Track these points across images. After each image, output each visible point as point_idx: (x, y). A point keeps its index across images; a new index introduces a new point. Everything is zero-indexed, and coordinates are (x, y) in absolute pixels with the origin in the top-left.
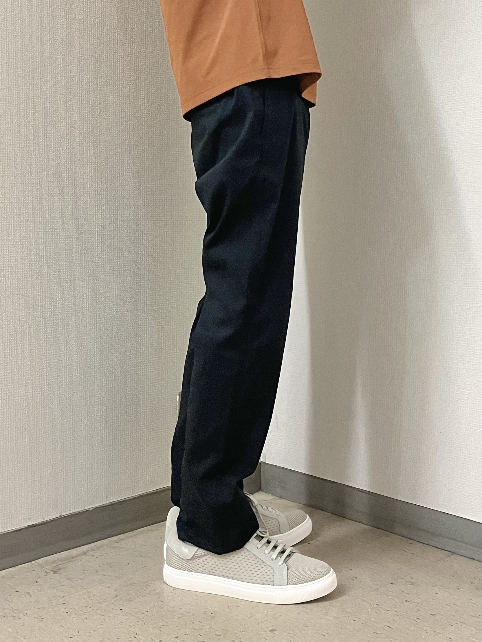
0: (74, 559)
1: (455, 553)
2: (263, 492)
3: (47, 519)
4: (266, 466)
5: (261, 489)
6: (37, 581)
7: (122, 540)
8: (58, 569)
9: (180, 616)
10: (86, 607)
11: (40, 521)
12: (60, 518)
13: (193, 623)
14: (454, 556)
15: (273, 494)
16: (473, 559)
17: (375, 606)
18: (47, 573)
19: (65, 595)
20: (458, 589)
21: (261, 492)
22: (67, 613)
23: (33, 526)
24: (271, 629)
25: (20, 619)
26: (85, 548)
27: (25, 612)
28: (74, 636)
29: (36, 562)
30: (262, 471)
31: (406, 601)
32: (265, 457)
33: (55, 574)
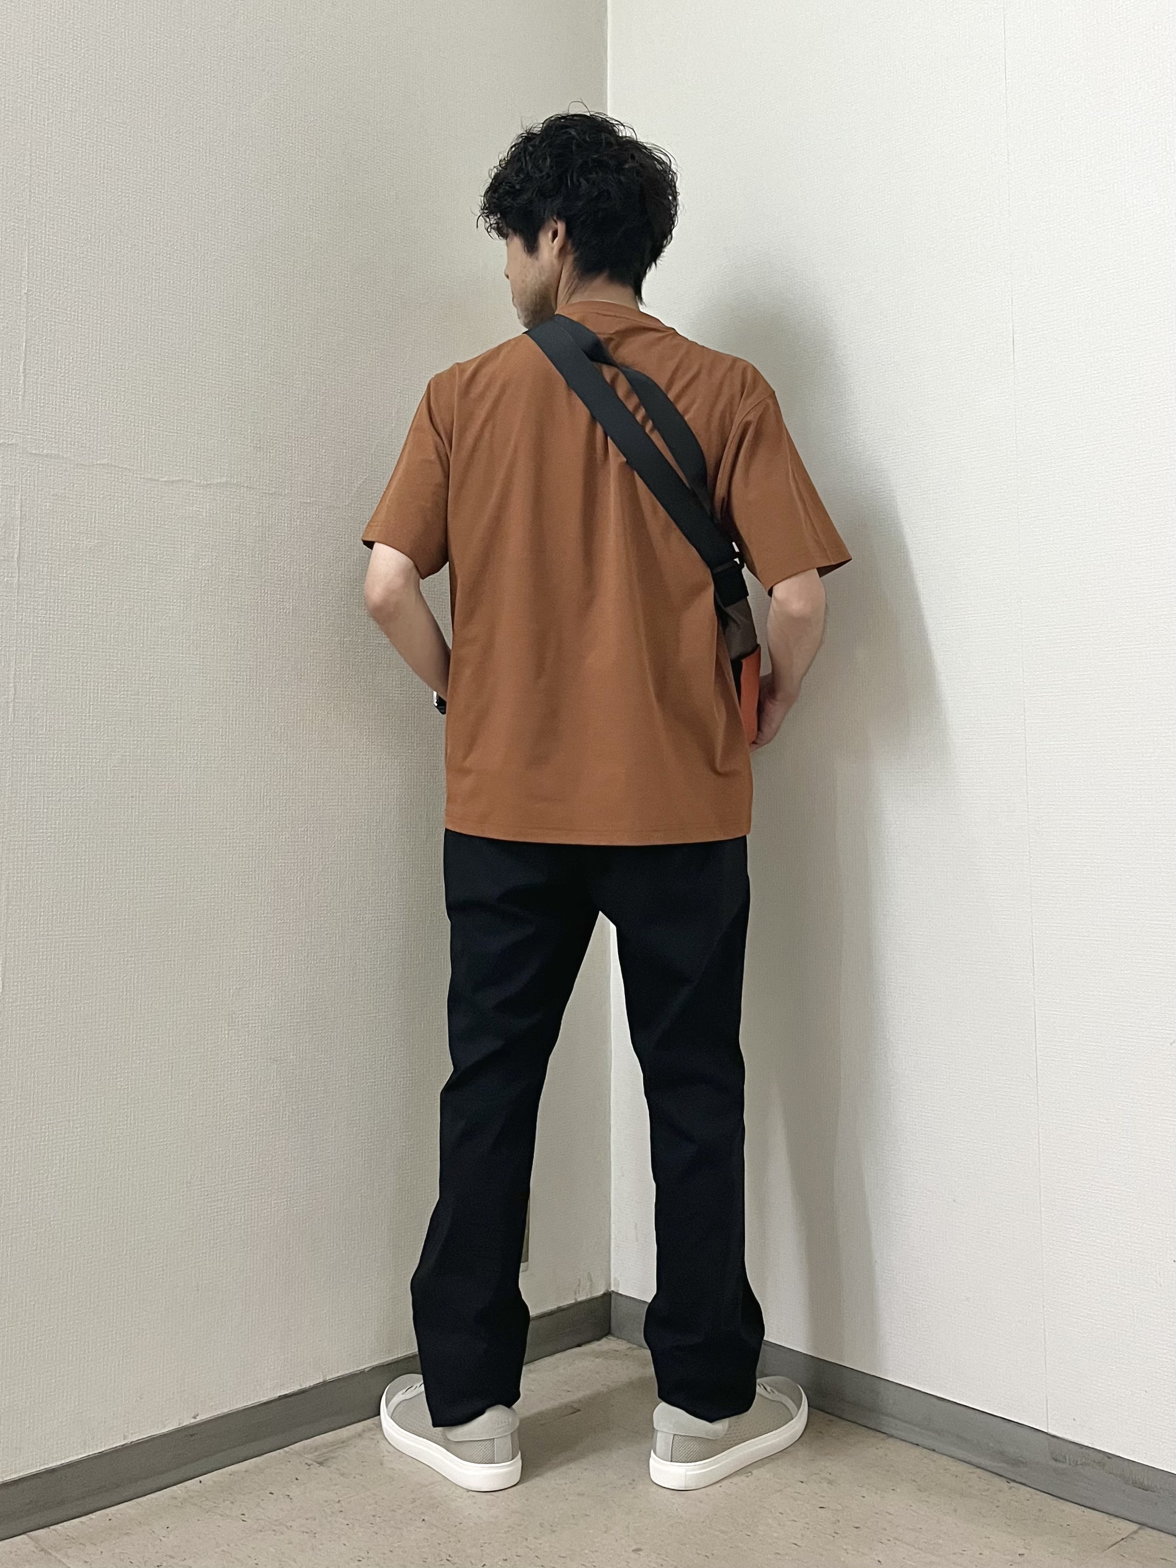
0: (344, 1444)
1: (892, 1436)
2: (614, 1336)
3: (307, 1384)
4: (620, 1298)
5: (611, 1332)
6: (298, 1478)
8: (324, 1460)
10: (374, 1516)
11: (296, 1388)
12: (325, 1384)
13: (527, 1539)
14: (891, 1440)
15: (629, 1341)
16: (918, 1445)
17: (778, 1514)
18: (309, 1465)
19: (340, 1499)
20: (893, 1490)
21: (610, 1337)
22: (348, 1525)
23: (286, 1396)
24: (634, 1547)
25: (282, 1533)
26: (359, 1426)
27: (289, 1524)
28: (363, 1558)
29: (291, 1449)
30: (612, 1305)
31: (821, 1508)
32: (617, 1285)
33: (322, 1467)
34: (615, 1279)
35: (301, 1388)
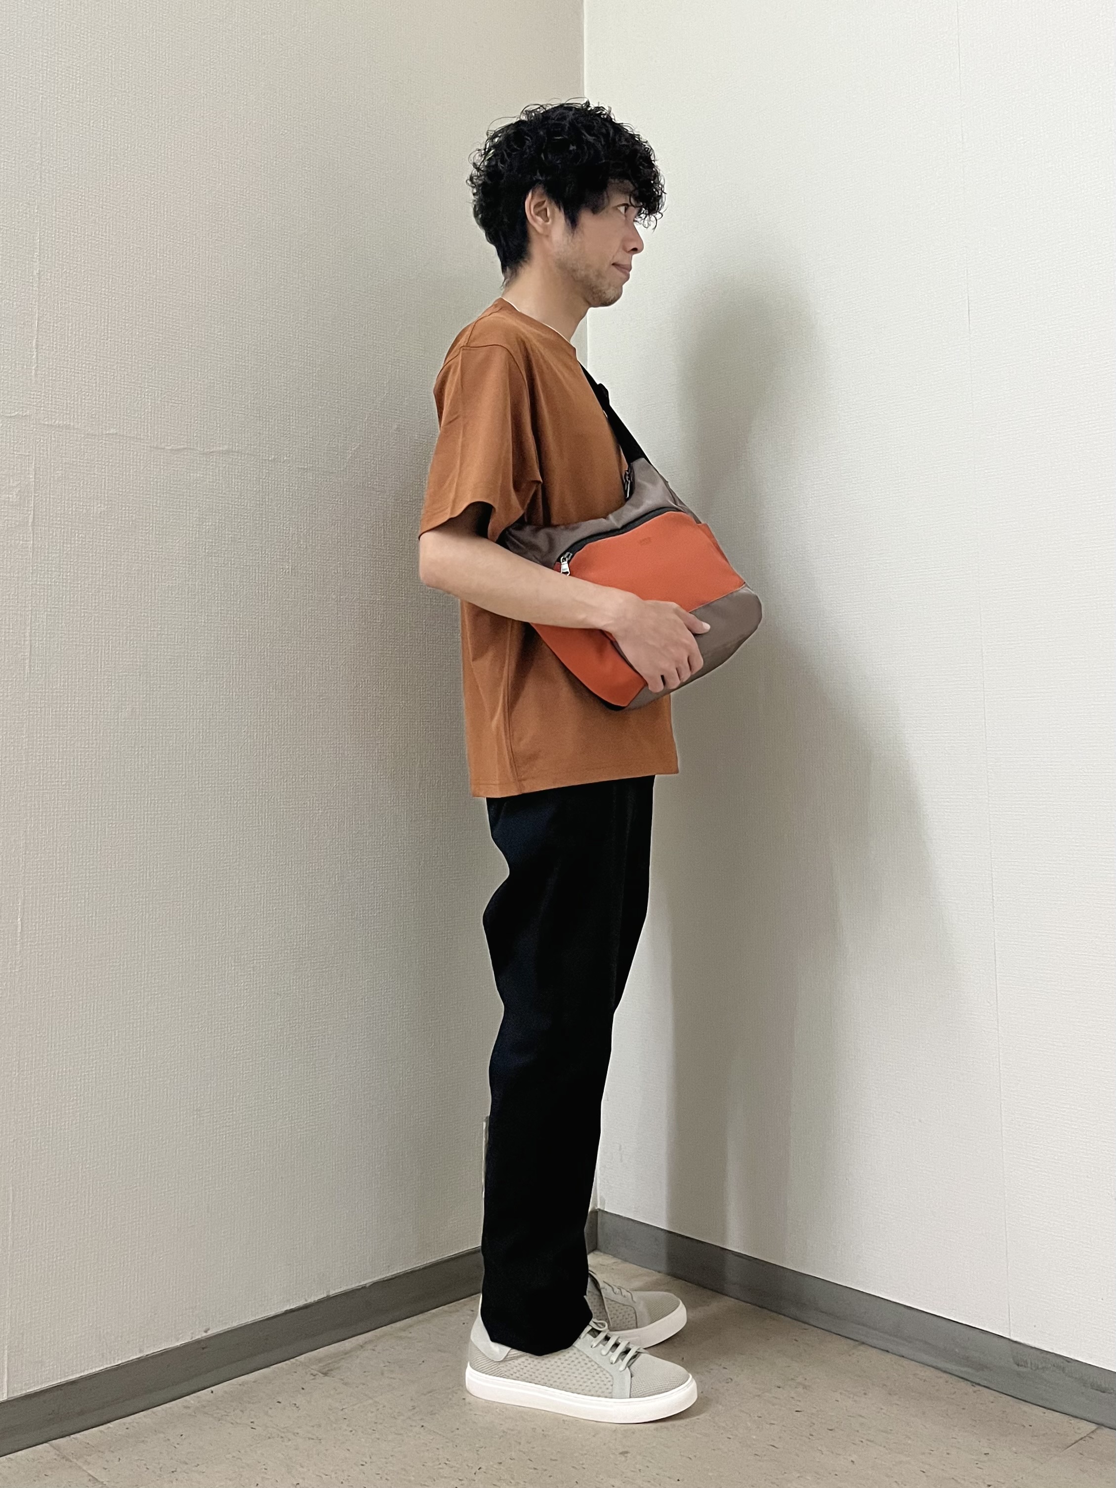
0: (347, 1355)
1: (863, 1343)
2: (601, 1251)
3: (311, 1299)
4: (605, 1215)
5: (599, 1247)
6: (304, 1387)
7: (411, 1326)
8: (328, 1370)
9: (501, 1434)
10: (376, 1423)
11: (301, 1303)
12: (328, 1299)
14: (862, 1347)
15: (615, 1256)
16: (887, 1351)
17: (757, 1418)
18: (314, 1376)
19: (344, 1407)
20: (865, 1394)
21: (597, 1253)
22: (351, 1431)
23: (292, 1311)
24: (621, 1451)
25: (290, 1440)
26: (361, 1338)
27: (296, 1431)
28: (366, 1463)
29: (297, 1360)
30: (599, 1222)
31: (797, 1411)
32: (603, 1203)
33: (326, 1377)
34: (601, 1197)
35: (306, 1303)
